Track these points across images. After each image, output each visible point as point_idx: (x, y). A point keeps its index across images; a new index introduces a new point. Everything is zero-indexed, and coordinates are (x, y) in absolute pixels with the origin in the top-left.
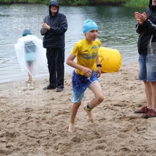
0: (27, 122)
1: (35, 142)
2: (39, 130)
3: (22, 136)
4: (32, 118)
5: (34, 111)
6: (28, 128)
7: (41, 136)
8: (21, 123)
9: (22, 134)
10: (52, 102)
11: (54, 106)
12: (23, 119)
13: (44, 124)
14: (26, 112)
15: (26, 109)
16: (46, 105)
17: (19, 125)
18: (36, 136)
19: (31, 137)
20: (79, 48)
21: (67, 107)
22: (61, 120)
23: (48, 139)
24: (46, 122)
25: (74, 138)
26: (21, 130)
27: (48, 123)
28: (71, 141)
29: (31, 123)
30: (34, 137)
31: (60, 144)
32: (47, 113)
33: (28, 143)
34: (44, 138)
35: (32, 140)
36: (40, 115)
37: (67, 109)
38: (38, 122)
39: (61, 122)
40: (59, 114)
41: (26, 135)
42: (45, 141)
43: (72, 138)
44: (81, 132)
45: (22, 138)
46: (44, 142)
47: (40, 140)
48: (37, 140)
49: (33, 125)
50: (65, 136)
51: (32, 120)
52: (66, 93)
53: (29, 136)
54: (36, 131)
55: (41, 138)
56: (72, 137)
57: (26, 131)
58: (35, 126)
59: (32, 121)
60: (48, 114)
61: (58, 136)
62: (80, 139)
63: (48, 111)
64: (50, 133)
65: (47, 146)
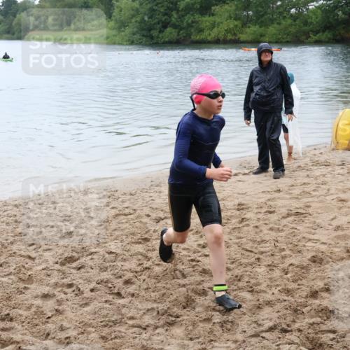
0: (241, 225)
1: (253, 260)
2: (258, 240)
3: (234, 248)
4: (248, 220)
5: (250, 209)
6: (242, 235)
7: (262, 250)
8: (231, 227)
9: (234, 245)
10: (276, 195)
11: (280, 203)
12: (234, 221)
13: (266, 232)
14: (238, 210)
15: (239, 205)
16: (269, 200)
17: (228, 230)
18: (254, 250)
19: (247, 250)
21: (302, 205)
22: (292, 225)
23: (272, 255)
24: (268, 228)
25: (313, 257)
26: (232, 238)
27: (271, 229)
28: (308, 262)
29: (246, 228)
30: (251, 251)
31: (291, 265)
32: (271, 212)
33: (243, 261)
34: (267, 254)
35: (248, 256)
36: (260, 216)
37: (301, 208)
38: (257, 227)
39: (293, 228)
40: (289, 215)
41: (239, 246)
42: (268, 258)
43: (309, 257)
44: (323, 248)
45: (234, 251)
46: (267, 260)
48: (257, 256)
49: (248, 231)
50: (299, 252)
51: (247, 222)
52: (299, 181)
53: (243, 249)
54: (254, 241)
55: (262, 253)
56: (309, 255)
57: (240, 240)
58: (252, 233)
59: (248, 225)
60: (272, 215)
61: (287, 252)
62: (322, 260)
63: (272, 210)
64: (276, 246)
65: (271, 267)
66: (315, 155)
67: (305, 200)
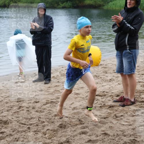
0: (19, 110)
1: (26, 129)
2: (29, 118)
3: (15, 123)
4: (23, 107)
5: (24, 101)
6: (19, 116)
7: (31, 123)
8: (13, 111)
9: (14, 122)
12: (15, 108)
13: (33, 113)
14: (18, 102)
15: (18, 99)
17: (11, 113)
18: (27, 123)
19: (22, 124)
20: (76, 43)
21: (54, 98)
23: (37, 125)
24: (35, 111)
25: (60, 124)
26: (13, 118)
27: (37, 111)
28: (57, 128)
29: (22, 112)
30: (25, 124)
31: (48, 130)
32: (37, 102)
33: (20, 129)
34: (34, 125)
35: (23, 127)
36: (30, 105)
37: (54, 99)
38: (28, 111)
39: (49, 110)
40: (47, 103)
41: (18, 122)
42: (35, 127)
43: (58, 125)
44: (66, 119)
45: (14, 125)
47: (31, 127)
48: (28, 126)
49: (23, 113)
50: (53, 123)
51: (23, 109)
52: (53, 85)
53: (20, 123)
54: (26, 119)
55: (31, 124)
57: (18, 118)
58: (26, 114)
59: (23, 110)
60: (37, 104)
61: (46, 123)
62: (65, 126)
63: (38, 101)
64: (39, 120)
65: (36, 132)
66: (62, 70)
67: (56, 95)
